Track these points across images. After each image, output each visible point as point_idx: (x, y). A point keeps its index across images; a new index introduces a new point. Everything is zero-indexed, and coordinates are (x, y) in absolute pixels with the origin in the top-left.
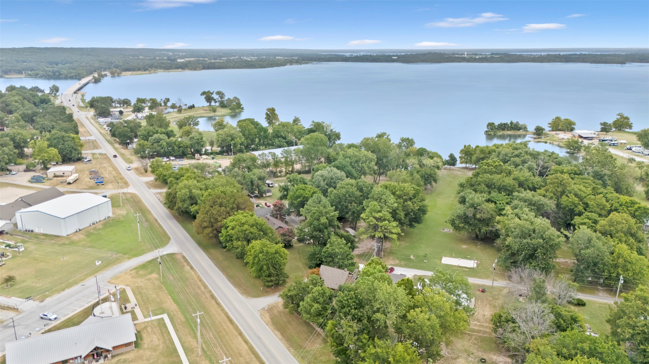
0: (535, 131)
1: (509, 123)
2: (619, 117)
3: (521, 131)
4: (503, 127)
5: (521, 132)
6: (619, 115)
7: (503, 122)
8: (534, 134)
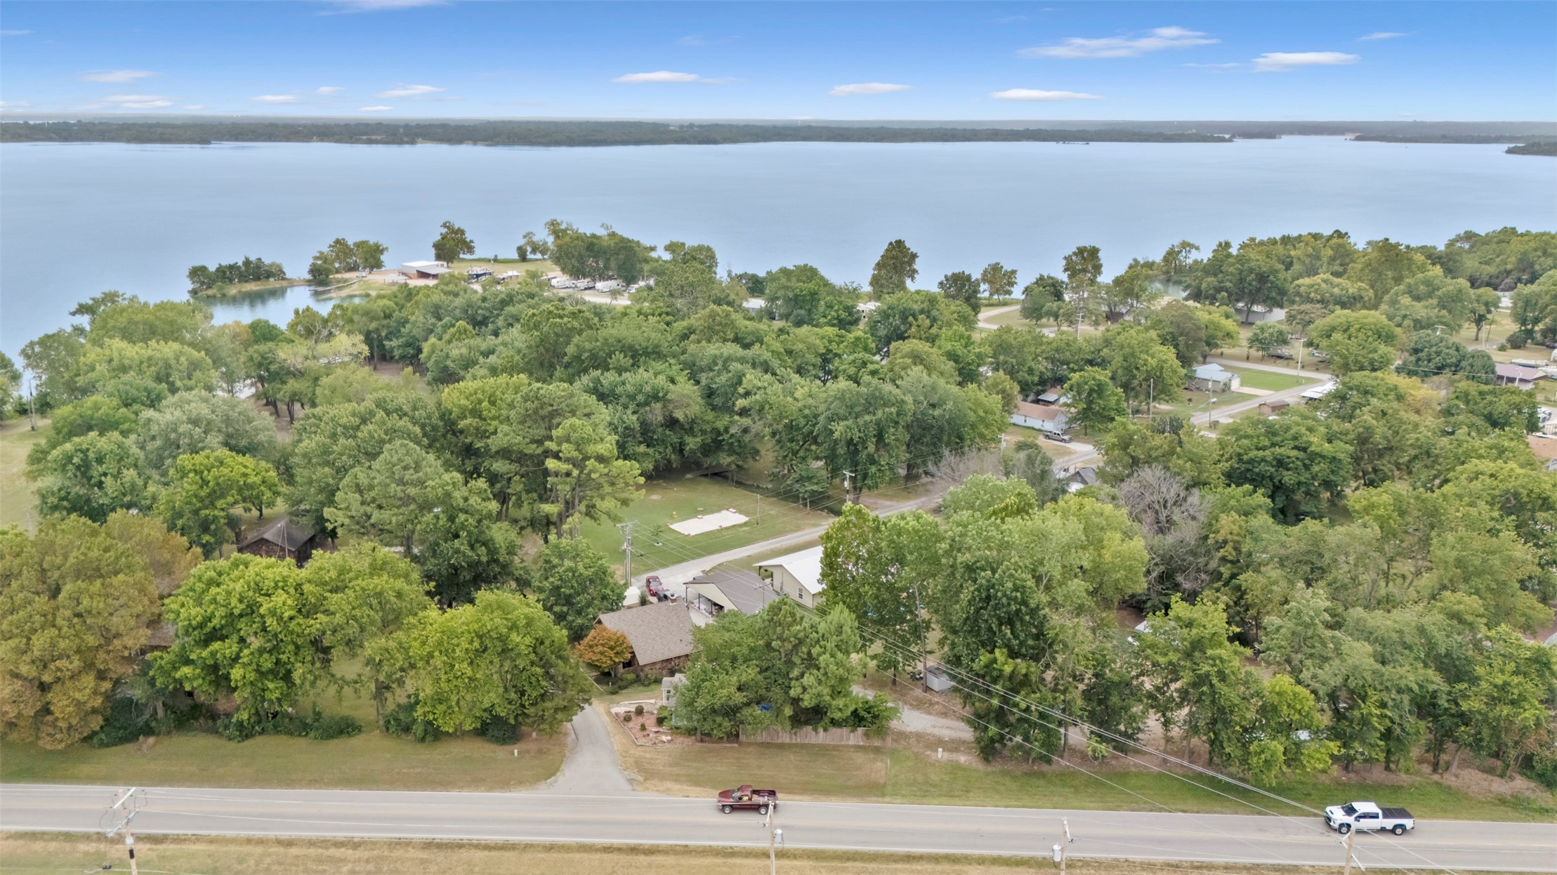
0: (309, 277)
1: (240, 264)
2: (444, 230)
3: (272, 280)
4: (227, 274)
5: (272, 283)
6: (444, 225)
7: (225, 263)
8: (309, 283)
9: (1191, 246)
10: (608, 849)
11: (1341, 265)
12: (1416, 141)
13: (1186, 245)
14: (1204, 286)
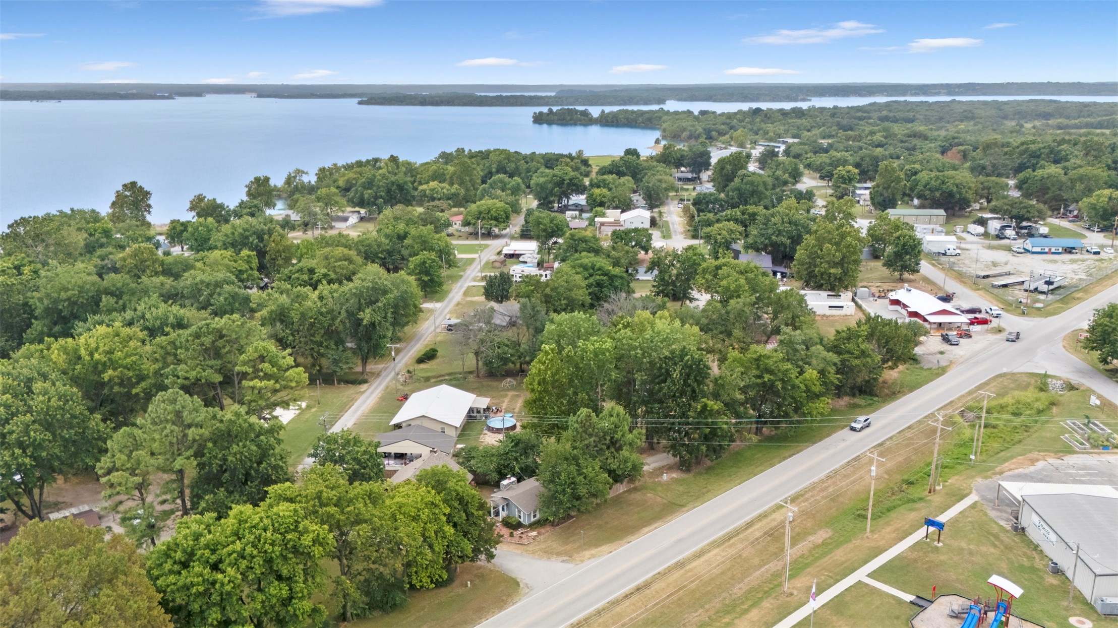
9: (303, 172)
10: (627, 597)
11: (412, 176)
12: (297, 97)
13: (299, 172)
14: (366, 196)
